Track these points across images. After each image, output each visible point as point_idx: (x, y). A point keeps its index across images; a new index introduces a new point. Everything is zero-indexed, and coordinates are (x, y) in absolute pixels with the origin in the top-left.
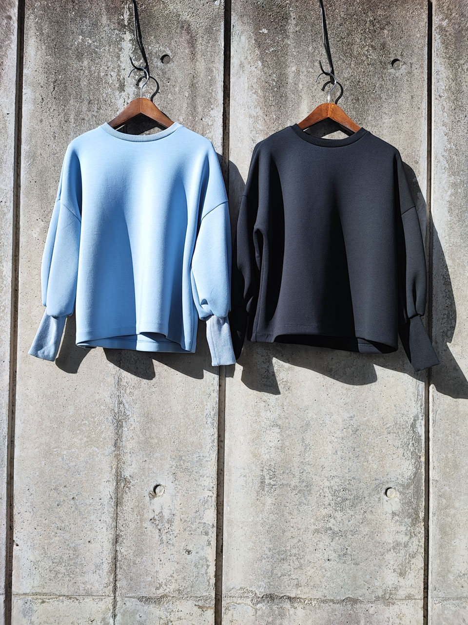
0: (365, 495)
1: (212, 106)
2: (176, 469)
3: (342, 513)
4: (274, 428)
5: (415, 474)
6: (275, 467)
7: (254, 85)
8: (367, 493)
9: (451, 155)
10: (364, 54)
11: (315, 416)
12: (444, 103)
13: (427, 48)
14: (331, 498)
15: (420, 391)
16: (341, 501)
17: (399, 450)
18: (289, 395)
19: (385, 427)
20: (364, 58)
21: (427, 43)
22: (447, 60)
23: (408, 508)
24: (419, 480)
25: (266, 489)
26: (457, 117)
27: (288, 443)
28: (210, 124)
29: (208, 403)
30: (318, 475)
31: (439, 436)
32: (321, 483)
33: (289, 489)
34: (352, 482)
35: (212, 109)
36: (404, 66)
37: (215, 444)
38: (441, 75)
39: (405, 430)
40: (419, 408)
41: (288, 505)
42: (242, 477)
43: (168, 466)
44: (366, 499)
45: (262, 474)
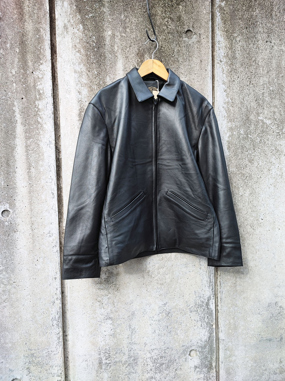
0: (176, 358)
1: (41, 61)
2: (29, 365)
3: (160, 374)
4: (107, 321)
5: (210, 337)
6: (110, 350)
7: (77, 45)
8: (177, 356)
9: (228, 106)
10: (165, 25)
11: (138, 307)
12: (224, 66)
13: (211, 23)
14: (152, 365)
15: (212, 279)
16: (159, 366)
17: (198, 323)
18: (118, 294)
19: (189, 308)
20: (165, 28)
21: (211, 18)
22: (225, 33)
23: (205, 361)
24: (212, 342)
25: (103, 367)
26: (232, 78)
27: (119, 330)
28: (40, 77)
29: (53, 309)
30: (142, 350)
31: (224, 309)
32: (145, 356)
33: (121, 364)
34: (167, 351)
35: (41, 64)
36: (195, 36)
37: (60, 340)
38: (221, 45)
39: (202, 308)
40: (211, 291)
41: (120, 376)
42: (84, 362)
43: (22, 363)
44: (177, 361)
45: (99, 357)
